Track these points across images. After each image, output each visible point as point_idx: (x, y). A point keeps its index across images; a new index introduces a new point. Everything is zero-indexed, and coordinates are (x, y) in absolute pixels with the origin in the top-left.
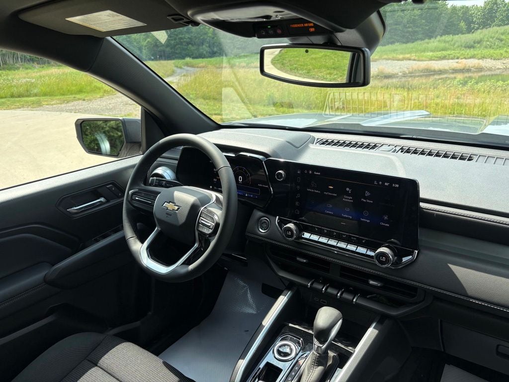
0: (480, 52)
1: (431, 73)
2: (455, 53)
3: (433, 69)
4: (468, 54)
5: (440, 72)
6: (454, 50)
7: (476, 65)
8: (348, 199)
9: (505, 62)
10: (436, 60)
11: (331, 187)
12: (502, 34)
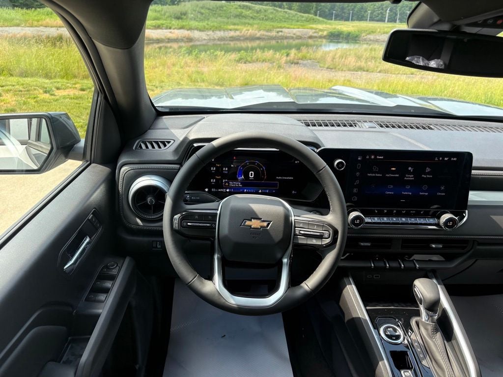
0: (187, 23)
1: (150, 42)
2: (167, 23)
3: (151, 37)
4: (178, 25)
5: (157, 41)
6: (165, 20)
7: (187, 36)
8: (409, 177)
9: (208, 33)
10: (152, 29)
11: (394, 169)
12: (202, 8)
